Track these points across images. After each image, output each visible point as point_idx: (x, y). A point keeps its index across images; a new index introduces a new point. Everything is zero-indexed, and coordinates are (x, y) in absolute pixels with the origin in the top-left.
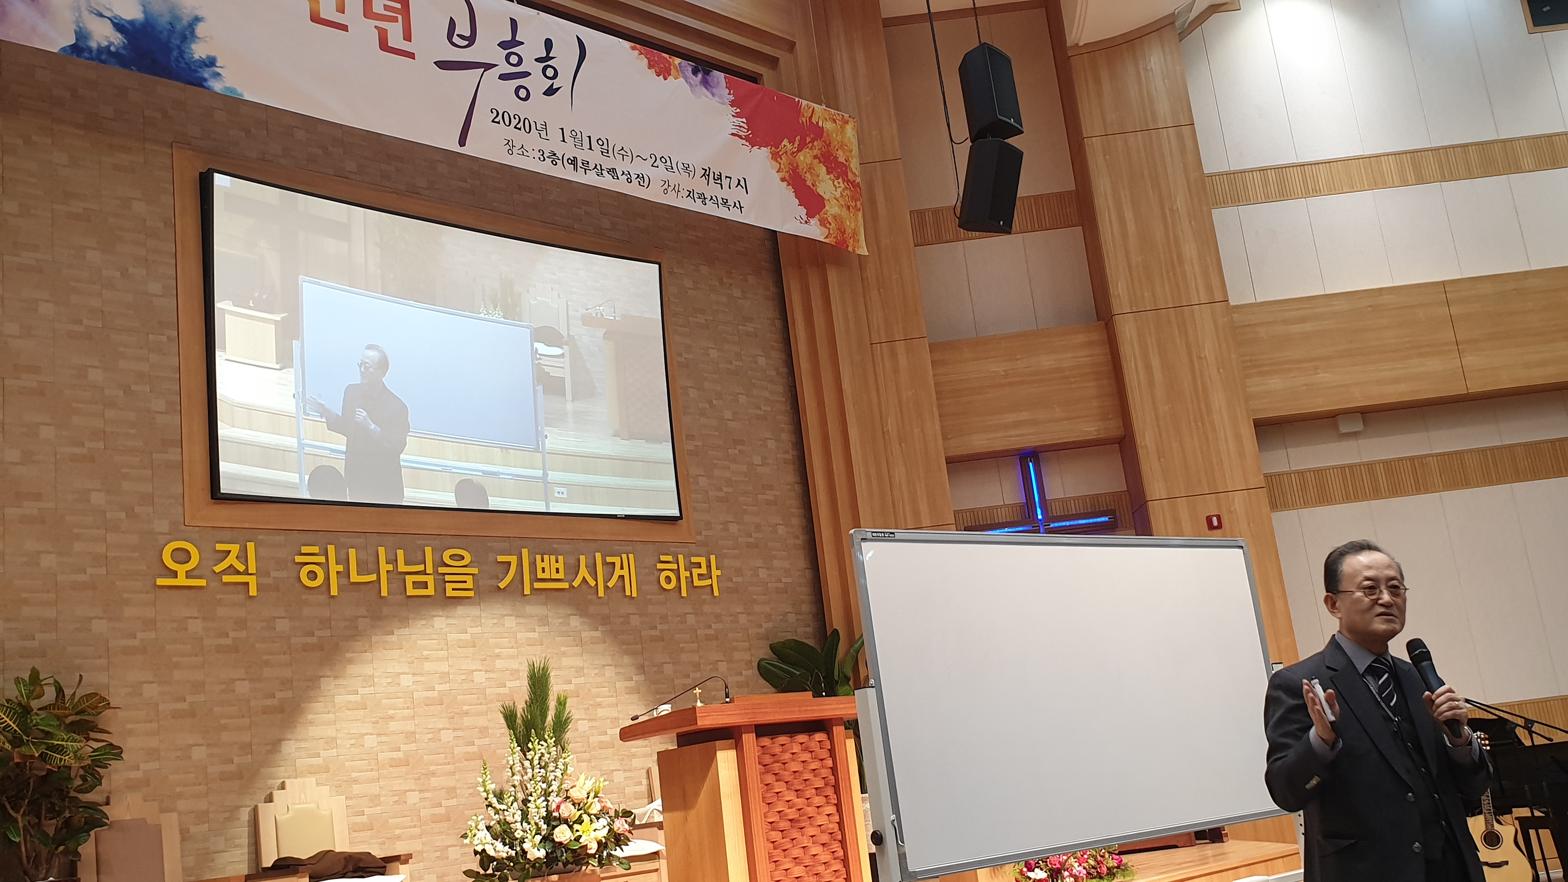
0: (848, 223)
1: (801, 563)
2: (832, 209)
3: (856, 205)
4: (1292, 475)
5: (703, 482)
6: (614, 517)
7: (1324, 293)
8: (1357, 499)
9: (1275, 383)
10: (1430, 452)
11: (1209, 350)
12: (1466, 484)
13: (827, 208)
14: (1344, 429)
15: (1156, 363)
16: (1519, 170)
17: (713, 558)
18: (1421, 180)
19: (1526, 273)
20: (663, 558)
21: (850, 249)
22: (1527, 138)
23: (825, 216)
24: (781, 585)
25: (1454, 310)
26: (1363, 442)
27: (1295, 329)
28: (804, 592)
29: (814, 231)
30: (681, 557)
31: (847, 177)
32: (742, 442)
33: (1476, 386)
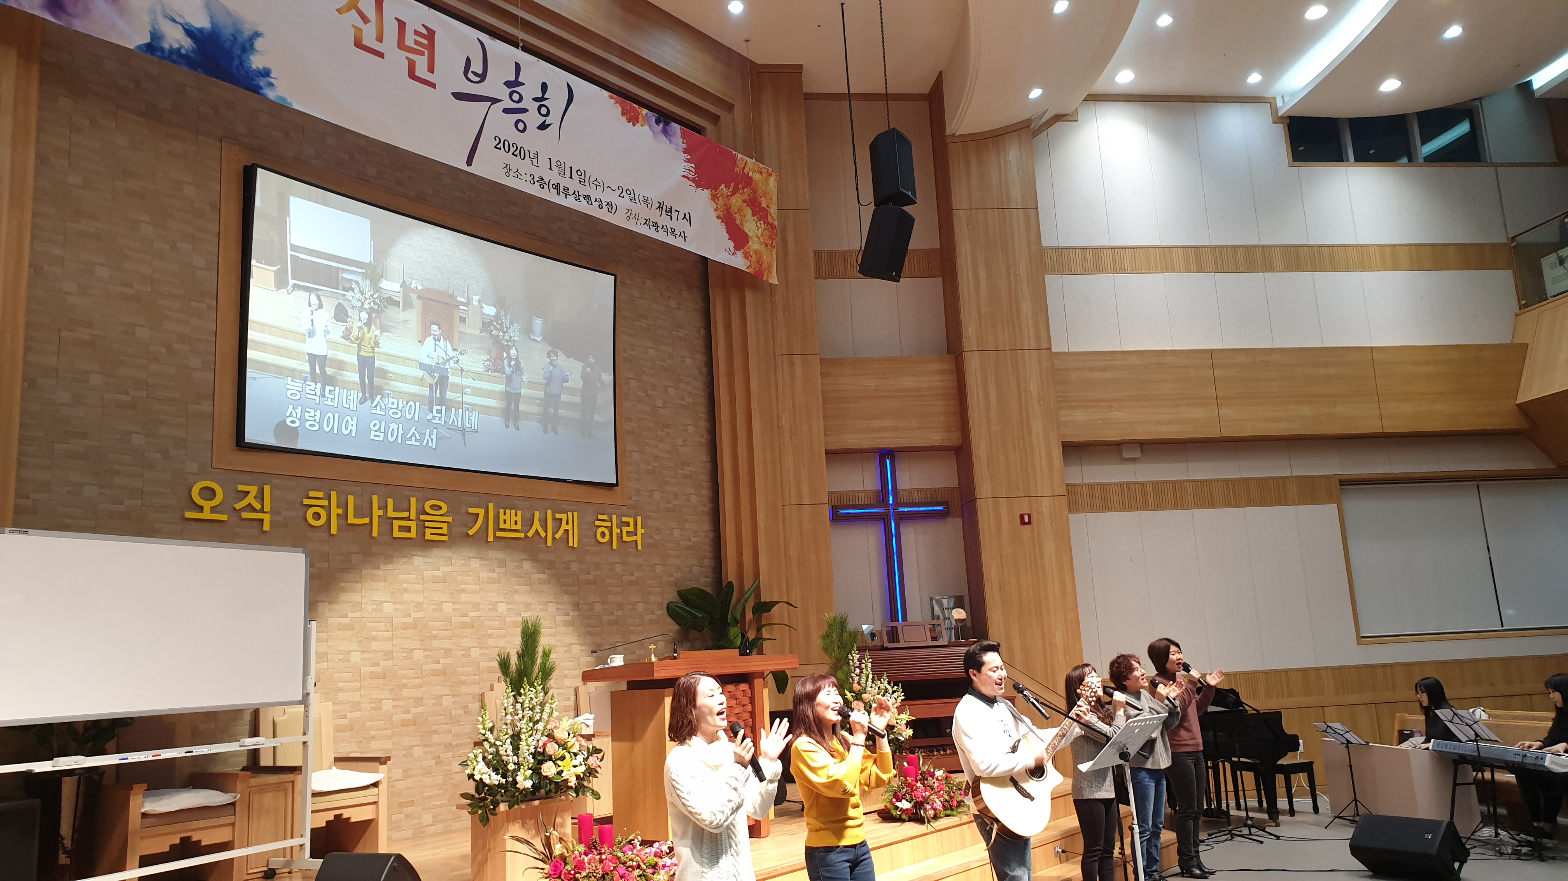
0: (765, 257)
1: (706, 526)
2: (754, 245)
3: (772, 244)
4: (1084, 486)
5: (636, 456)
6: (564, 481)
7: (1120, 350)
8: (1130, 509)
9: (1079, 416)
10: (1187, 478)
11: (1033, 385)
12: (1212, 505)
13: (750, 243)
14: (1126, 455)
15: (993, 392)
16: (1272, 270)
17: (639, 518)
18: (1200, 270)
19: (1272, 349)
20: (600, 517)
21: (765, 279)
22: (1281, 246)
23: (749, 250)
24: (690, 543)
25: (1218, 373)
26: (1138, 466)
27: (1099, 375)
28: (706, 549)
29: (738, 261)
30: (614, 517)
31: (767, 220)
32: (668, 426)
33: (1227, 433)
